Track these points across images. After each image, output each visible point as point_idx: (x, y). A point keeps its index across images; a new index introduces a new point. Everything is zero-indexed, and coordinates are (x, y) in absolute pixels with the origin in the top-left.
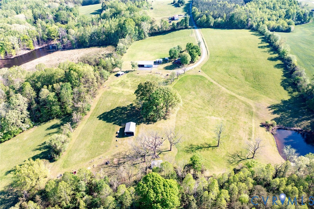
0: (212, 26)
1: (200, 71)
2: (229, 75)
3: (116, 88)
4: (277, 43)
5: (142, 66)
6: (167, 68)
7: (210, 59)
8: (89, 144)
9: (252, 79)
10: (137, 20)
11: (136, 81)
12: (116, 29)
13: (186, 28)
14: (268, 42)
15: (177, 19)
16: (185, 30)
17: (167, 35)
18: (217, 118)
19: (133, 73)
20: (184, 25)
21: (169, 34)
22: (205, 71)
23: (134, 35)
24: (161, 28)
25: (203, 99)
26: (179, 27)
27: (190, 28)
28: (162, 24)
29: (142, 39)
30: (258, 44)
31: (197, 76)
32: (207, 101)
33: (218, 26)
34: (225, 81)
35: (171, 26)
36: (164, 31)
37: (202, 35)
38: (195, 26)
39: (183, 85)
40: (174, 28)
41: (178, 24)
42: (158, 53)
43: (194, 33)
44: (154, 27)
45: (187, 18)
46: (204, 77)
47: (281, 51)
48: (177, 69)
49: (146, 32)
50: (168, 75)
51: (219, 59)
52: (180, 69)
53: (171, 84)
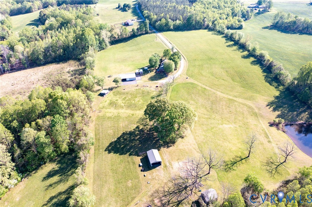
0: (172, 28)
1: (187, 78)
2: (216, 78)
3: (108, 110)
4: (242, 41)
5: (124, 80)
6: (152, 79)
7: (189, 63)
8: (112, 187)
9: (238, 79)
10: (95, 29)
11: (127, 99)
12: (74, 41)
13: (147, 33)
14: (232, 41)
15: (132, 24)
16: (146, 35)
17: (129, 42)
18: (229, 126)
19: (118, 89)
20: (144, 30)
21: (131, 41)
22: (192, 76)
23: (96, 45)
24: (121, 35)
25: (205, 107)
26: (140, 33)
27: (151, 33)
28: (122, 31)
29: (104, 49)
30: (225, 43)
31: (187, 83)
32: (209, 109)
33: (177, 29)
34: (216, 85)
35: (131, 32)
36: (124, 38)
37: (167, 39)
38: (154, 31)
39: (178, 95)
40: (135, 34)
41: (138, 29)
42: (132, 63)
43: (158, 38)
44: (114, 35)
45: (146, 23)
46: (194, 84)
47: (250, 48)
48: (163, 79)
49: (107, 41)
50: (157, 87)
51: (199, 63)
52: (166, 78)
53: (166, 96)
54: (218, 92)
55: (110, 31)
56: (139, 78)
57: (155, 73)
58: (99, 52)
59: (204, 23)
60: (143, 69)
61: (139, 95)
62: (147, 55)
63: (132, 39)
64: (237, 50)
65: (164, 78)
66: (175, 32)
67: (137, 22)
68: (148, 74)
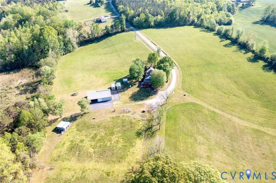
0: (153, 25)
1: (185, 95)
2: (225, 93)
3: (67, 164)
4: (242, 39)
5: (94, 101)
6: (135, 98)
7: (183, 71)
10: (58, 27)
11: (98, 137)
12: (30, 43)
13: (123, 31)
14: (227, 38)
15: (105, 21)
16: (123, 33)
17: (101, 42)
19: (85, 118)
20: (120, 27)
21: (104, 41)
22: (191, 92)
23: (59, 48)
24: (92, 34)
25: (222, 147)
26: (114, 31)
27: (128, 31)
28: (93, 29)
29: (70, 52)
30: (220, 42)
31: (187, 104)
32: (230, 152)
34: (227, 105)
35: (104, 30)
36: (95, 38)
37: (149, 37)
38: (132, 28)
39: (177, 127)
40: (109, 32)
41: (112, 27)
42: (106, 72)
43: (137, 37)
44: (83, 33)
45: (122, 18)
46: (198, 105)
48: (150, 97)
49: (74, 41)
50: (144, 112)
51: (196, 70)
52: (154, 96)
53: (159, 129)
54: (234, 118)
55: (78, 30)
56: (117, 96)
57: (138, 87)
58: (65, 56)
59: (189, 18)
60: (120, 80)
61: (116, 130)
62: (125, 60)
63: (105, 39)
64: (238, 51)
65: (152, 96)
66: (157, 29)
67: (111, 18)
68: (129, 89)
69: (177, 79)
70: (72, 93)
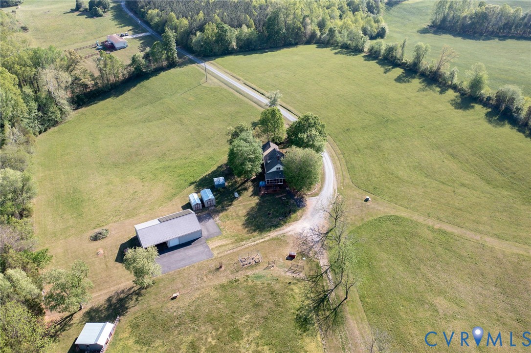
0: (235, 47)
2: (444, 183)
4: (427, 64)
6: (258, 222)
10: (17, 67)
13: (172, 65)
15: (123, 45)
16: (172, 70)
17: (128, 94)
20: (164, 57)
21: (133, 90)
22: (376, 191)
23: (28, 116)
26: (153, 66)
27: (185, 64)
28: (102, 66)
29: (56, 123)
31: (380, 221)
33: (247, 47)
34: (461, 210)
35: (130, 65)
36: (112, 85)
37: (235, 75)
38: (191, 57)
39: (382, 283)
40: (140, 70)
41: (146, 57)
42: (162, 164)
43: (208, 75)
44: (81, 77)
45: (169, 37)
46: (403, 219)
47: (456, 81)
48: (293, 216)
49: (63, 97)
50: (291, 257)
51: (364, 139)
52: (300, 211)
53: (346, 298)
54: (487, 239)
55: (68, 68)
56: (211, 225)
57: (255, 193)
58: (43, 134)
59: (305, 28)
60: (205, 183)
61: (243, 320)
62: (199, 130)
63: (135, 86)
64: (427, 88)
65: (295, 212)
66: (244, 55)
67: (136, 38)
68: (235, 202)
69: (334, 163)
70: (93, 233)
